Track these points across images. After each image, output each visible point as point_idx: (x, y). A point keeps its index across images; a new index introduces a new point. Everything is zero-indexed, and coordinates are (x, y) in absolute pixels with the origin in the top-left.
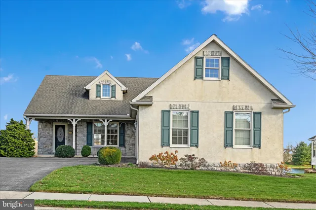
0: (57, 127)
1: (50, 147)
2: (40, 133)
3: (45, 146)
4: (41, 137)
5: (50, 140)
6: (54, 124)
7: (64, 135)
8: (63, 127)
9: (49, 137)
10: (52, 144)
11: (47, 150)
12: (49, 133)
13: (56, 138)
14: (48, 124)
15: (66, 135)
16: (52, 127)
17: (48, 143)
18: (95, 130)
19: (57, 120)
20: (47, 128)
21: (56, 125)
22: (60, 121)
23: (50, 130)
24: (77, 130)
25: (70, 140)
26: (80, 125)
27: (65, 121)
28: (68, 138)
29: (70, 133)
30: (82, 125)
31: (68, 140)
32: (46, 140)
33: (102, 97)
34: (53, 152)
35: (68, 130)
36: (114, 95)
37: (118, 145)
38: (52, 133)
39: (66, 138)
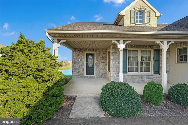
1: (82, 72)
2: (74, 60)
3: (78, 71)
4: (75, 63)
5: (82, 65)
7: (94, 61)
8: (93, 55)
9: (81, 64)
10: (83, 69)
11: (80, 74)
12: (81, 60)
13: (87, 64)
14: (81, 53)
16: (84, 56)
17: (81, 69)
18: (129, 57)
19: (88, 50)
20: (79, 56)
21: (87, 54)
22: (90, 50)
23: (82, 58)
24: (112, 57)
25: (98, 66)
26: (114, 52)
27: (94, 51)
28: (97, 64)
29: (98, 60)
30: (116, 52)
31: (97, 66)
32: (79, 66)
33: (136, 24)
34: (85, 76)
35: (97, 58)
36: (148, 21)
37: (153, 72)
38: (84, 60)
39: (95, 64)
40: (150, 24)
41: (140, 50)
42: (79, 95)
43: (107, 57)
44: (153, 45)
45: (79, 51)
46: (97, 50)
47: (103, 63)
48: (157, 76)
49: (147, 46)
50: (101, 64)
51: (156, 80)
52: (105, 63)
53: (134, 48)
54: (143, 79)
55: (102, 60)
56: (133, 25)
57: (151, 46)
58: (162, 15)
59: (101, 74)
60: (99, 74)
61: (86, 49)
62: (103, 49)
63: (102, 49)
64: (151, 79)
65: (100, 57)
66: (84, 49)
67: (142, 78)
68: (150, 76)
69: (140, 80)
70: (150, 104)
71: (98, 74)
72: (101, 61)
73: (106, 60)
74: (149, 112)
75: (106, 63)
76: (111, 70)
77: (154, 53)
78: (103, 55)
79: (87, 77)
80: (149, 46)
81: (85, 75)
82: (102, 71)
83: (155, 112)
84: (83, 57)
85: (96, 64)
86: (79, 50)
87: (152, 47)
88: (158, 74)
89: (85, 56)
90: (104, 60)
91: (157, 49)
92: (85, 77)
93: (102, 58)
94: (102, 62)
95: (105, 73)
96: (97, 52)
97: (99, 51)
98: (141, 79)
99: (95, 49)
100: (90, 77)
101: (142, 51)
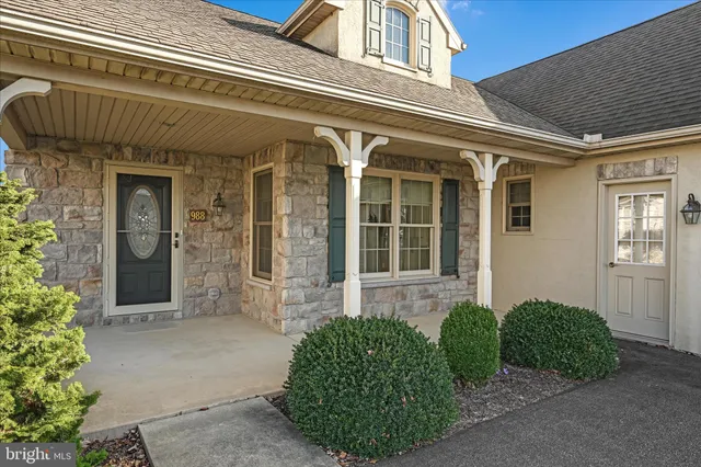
0: (126, 184)
5: (85, 250)
6: (112, 170)
7: (167, 224)
8: (161, 186)
9: (79, 239)
10: (98, 271)
12: (77, 216)
13: (122, 240)
14: (74, 166)
15: (178, 225)
16: (100, 185)
19: (128, 152)
20: (63, 189)
21: (119, 175)
22: (141, 153)
23: (89, 200)
24: (282, 205)
25: (191, 251)
26: (298, 181)
27: (171, 160)
28: (187, 239)
29: (195, 216)
30: (306, 178)
31: (187, 252)
32: (62, 254)
33: (385, 60)
34: (105, 315)
35: (187, 203)
36: (426, 62)
37: (438, 271)
38: (100, 214)
39: (173, 239)
40: (429, 72)
41: (397, 175)
42: (150, 421)
43: (243, 203)
44: (439, 162)
45: (62, 157)
46: (187, 159)
47: (220, 234)
48: (452, 284)
49: (422, 164)
50: (209, 239)
51: (448, 301)
52: (236, 230)
53: (377, 166)
54: (407, 302)
55: (216, 219)
56: (374, 62)
57: (433, 166)
58: (465, 46)
59: (211, 293)
60: (201, 295)
61: (118, 147)
62: (223, 157)
63: (218, 156)
64: (431, 296)
65: (206, 200)
66: (98, 145)
67: (404, 297)
68: (428, 286)
69: (397, 308)
70: (464, 386)
71: (194, 298)
72: (213, 224)
73: (238, 214)
74: (469, 411)
75: (241, 234)
76: (282, 267)
77: (442, 193)
78: (223, 186)
79: (126, 319)
80: (427, 161)
81: (111, 309)
82: (214, 280)
83: (486, 406)
84: (96, 191)
85: (181, 240)
86: (64, 144)
87: (437, 167)
88: (454, 277)
89: (106, 190)
90: (227, 218)
91: (450, 177)
92: (109, 322)
93: (219, 202)
94: (219, 230)
95: (235, 290)
96: (189, 170)
97: (199, 163)
98: (403, 302)
99: (175, 151)
100: (144, 318)
101: (403, 181)
